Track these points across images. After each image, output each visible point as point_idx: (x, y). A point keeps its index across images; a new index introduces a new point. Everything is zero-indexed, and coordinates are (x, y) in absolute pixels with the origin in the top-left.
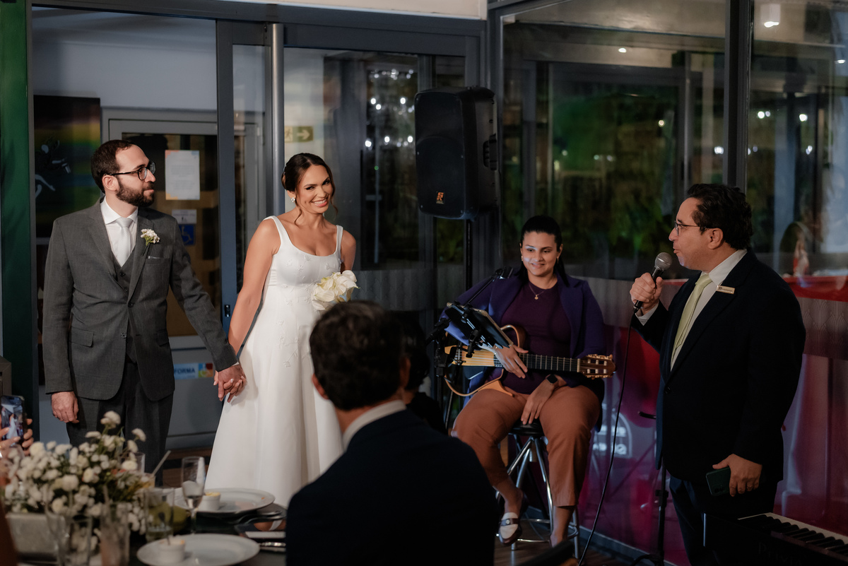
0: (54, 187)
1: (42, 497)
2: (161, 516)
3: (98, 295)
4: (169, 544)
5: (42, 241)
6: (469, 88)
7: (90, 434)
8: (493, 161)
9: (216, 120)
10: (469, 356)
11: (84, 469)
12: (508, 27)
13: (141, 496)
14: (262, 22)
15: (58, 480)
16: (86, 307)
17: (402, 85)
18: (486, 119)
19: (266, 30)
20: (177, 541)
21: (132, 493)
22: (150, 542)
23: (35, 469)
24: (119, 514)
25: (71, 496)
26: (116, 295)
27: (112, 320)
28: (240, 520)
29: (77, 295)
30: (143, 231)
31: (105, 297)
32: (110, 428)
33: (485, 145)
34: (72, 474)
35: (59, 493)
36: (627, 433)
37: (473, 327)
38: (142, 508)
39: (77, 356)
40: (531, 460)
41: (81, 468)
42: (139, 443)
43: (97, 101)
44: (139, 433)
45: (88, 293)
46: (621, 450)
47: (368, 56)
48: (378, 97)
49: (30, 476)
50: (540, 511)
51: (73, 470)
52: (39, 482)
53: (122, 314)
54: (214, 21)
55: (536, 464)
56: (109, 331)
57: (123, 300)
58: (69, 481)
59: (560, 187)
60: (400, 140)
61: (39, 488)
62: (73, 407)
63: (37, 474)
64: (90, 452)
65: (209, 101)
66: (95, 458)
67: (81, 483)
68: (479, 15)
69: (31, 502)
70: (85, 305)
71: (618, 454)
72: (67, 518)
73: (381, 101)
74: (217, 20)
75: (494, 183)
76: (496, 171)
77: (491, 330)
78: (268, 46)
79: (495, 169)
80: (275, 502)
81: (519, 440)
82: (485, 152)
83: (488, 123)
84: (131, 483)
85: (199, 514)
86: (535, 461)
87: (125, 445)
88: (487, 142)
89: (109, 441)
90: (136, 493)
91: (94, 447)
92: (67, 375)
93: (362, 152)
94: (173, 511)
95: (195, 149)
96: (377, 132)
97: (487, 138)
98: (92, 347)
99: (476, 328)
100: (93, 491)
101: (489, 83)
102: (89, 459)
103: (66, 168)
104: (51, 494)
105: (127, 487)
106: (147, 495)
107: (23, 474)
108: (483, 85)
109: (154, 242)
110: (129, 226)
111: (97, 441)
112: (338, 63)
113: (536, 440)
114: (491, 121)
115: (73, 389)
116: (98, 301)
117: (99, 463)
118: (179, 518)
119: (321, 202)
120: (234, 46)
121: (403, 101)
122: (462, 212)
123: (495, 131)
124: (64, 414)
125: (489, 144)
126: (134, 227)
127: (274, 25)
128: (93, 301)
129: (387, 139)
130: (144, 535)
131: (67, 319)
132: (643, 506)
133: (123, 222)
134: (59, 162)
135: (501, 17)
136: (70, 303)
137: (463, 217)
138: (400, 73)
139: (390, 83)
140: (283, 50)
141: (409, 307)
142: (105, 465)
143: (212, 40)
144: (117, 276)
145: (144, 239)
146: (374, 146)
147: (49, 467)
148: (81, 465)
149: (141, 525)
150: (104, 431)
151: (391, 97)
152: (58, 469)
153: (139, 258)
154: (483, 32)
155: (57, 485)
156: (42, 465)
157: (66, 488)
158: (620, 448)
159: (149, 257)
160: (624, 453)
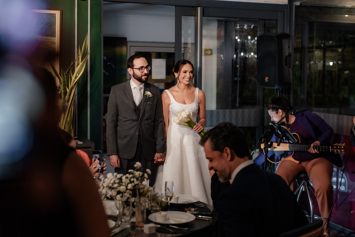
0: (108, 74)
1: (112, 194)
2: (158, 203)
3: (128, 117)
4: (160, 213)
5: (106, 95)
6: (280, 33)
7: (130, 171)
8: (290, 64)
9: (175, 47)
10: (278, 145)
11: (128, 184)
12: (297, 7)
13: (149, 195)
14: (194, 7)
15: (118, 188)
16: (123, 122)
17: (249, 31)
18: (287, 46)
19: (195, 10)
20: (163, 213)
21: (146, 194)
22: (152, 213)
23: (109, 183)
24: (141, 201)
25: (124, 194)
26: (135, 117)
27: (133, 127)
28: (187, 207)
29: (120, 117)
30: (146, 92)
31: (130, 118)
32: (137, 168)
33: (286, 57)
34: (123, 186)
35: (119, 192)
36: (345, 181)
37: (280, 133)
38: (149, 200)
39: (119, 141)
40: (303, 190)
41: (126, 184)
42: (148, 174)
43: (126, 39)
44: (148, 170)
45: (124, 116)
46: (343, 188)
47: (236, 19)
48: (238, 36)
49: (108, 185)
50: (307, 212)
51: (124, 184)
52: (111, 188)
53: (137, 125)
54: (175, 6)
55: (306, 192)
56: (132, 132)
57: (137, 120)
58: (122, 188)
59: (317, 75)
60: (248, 54)
61: (111, 191)
62: (118, 162)
63: (110, 185)
64: (130, 178)
65: (172, 39)
66: (132, 180)
67: (127, 189)
68: (285, 2)
69: (108, 196)
70: (122, 121)
71: (341, 190)
72: (122, 202)
73: (240, 38)
74: (176, 6)
75: (290, 73)
76: (291, 69)
77: (288, 135)
78: (196, 16)
79: (290, 67)
80: (200, 201)
81: (298, 182)
82: (286, 60)
83: (288, 48)
84: (145, 190)
85: (171, 204)
86: (305, 190)
87: (143, 175)
88: (287, 56)
89: (137, 174)
90: (147, 194)
91: (131, 176)
92: (115, 148)
93: (233, 60)
94: (161, 202)
95: (163, 58)
96: (238, 51)
97: (287, 54)
98: (125, 138)
99: (282, 134)
100: (131, 192)
101: (288, 31)
102: (130, 180)
103: (113, 66)
104: (116, 193)
105: (143, 192)
106: (152, 195)
107: (105, 185)
108: (285, 32)
109: (150, 96)
110: (140, 90)
111: (132, 174)
112: (223, 23)
113: (306, 182)
114: (289, 47)
115: (118, 154)
116: (128, 119)
117: (133, 182)
118: (163, 205)
119: (188, 79)
120: (183, 17)
121: (249, 38)
122: (276, 85)
123: (291, 51)
124: (114, 164)
125: (288, 57)
126: (142, 90)
127: (199, 8)
128: (126, 119)
129: (242, 54)
130: (150, 211)
131: (116, 126)
132: (352, 212)
133: (138, 88)
134: (110, 63)
135: (294, 3)
136: (117, 120)
137: (276, 87)
138: (248, 26)
139: (244, 30)
140: (202, 18)
141: (252, 124)
142: (136, 182)
143: (174, 13)
144: (135, 110)
145: (146, 95)
146: (237, 57)
147: (114, 183)
148: (127, 183)
149: (149, 207)
150: (135, 169)
151: (244, 36)
152: (118, 183)
153: (144, 103)
154: (286, 10)
155: (118, 189)
156: (112, 181)
157: (122, 191)
158: (342, 187)
159: (148, 103)
160: (344, 190)
